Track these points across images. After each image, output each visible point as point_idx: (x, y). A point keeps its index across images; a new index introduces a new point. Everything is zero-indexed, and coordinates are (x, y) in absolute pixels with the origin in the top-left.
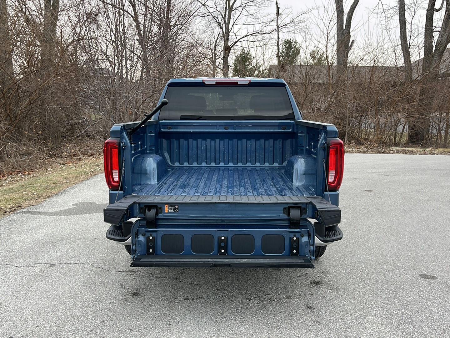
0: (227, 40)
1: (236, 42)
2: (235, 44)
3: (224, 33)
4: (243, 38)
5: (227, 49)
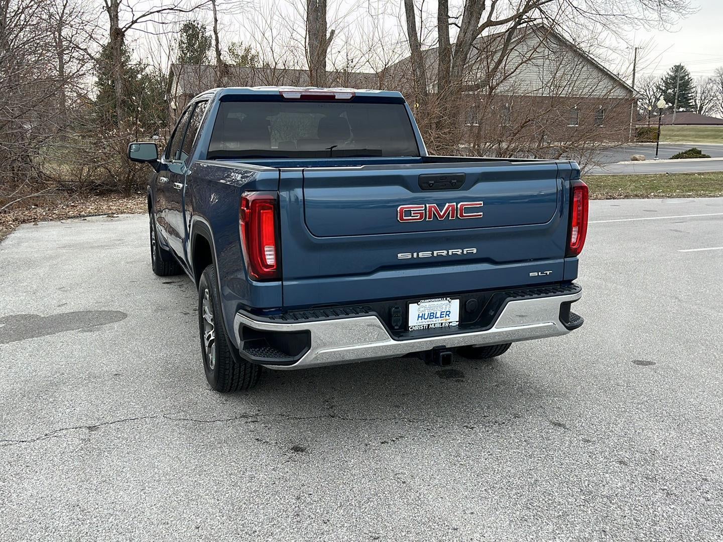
0: (114, 18)
1: (134, 22)
2: (131, 26)
3: (110, 6)
4: (144, 16)
5: (118, 34)
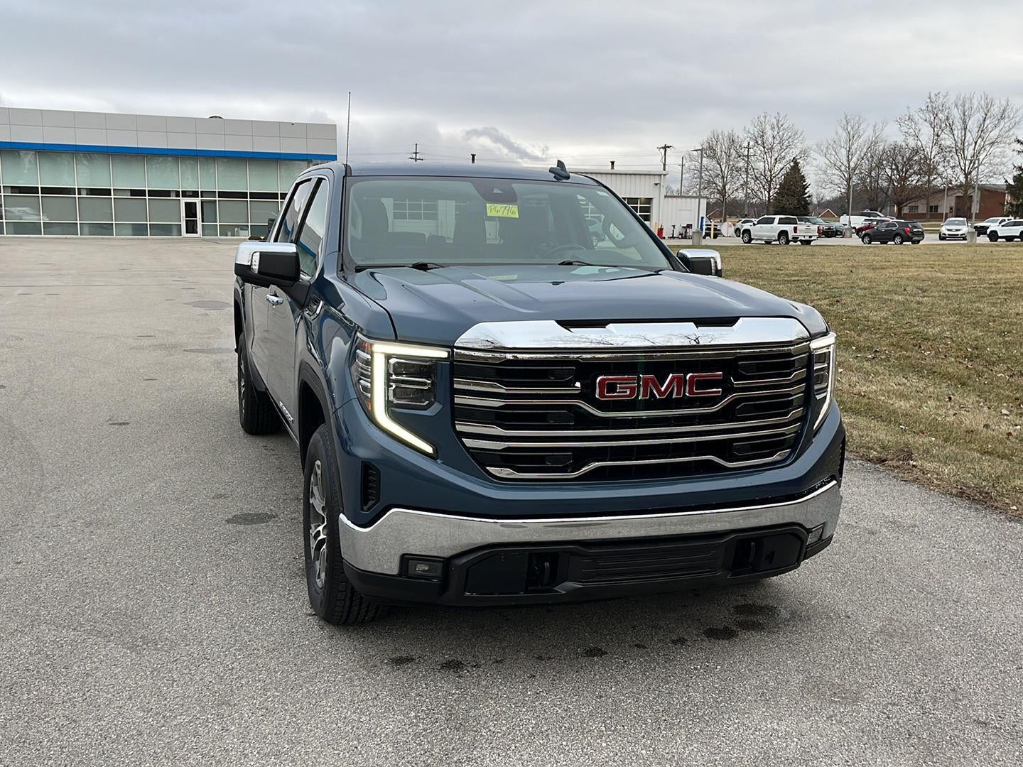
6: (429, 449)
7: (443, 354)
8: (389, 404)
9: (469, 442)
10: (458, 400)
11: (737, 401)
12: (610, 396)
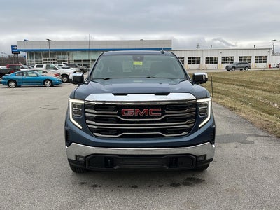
6: (81, 127)
7: (83, 102)
8: (73, 116)
9: (89, 126)
10: (87, 114)
11: (167, 117)
12: (126, 115)
